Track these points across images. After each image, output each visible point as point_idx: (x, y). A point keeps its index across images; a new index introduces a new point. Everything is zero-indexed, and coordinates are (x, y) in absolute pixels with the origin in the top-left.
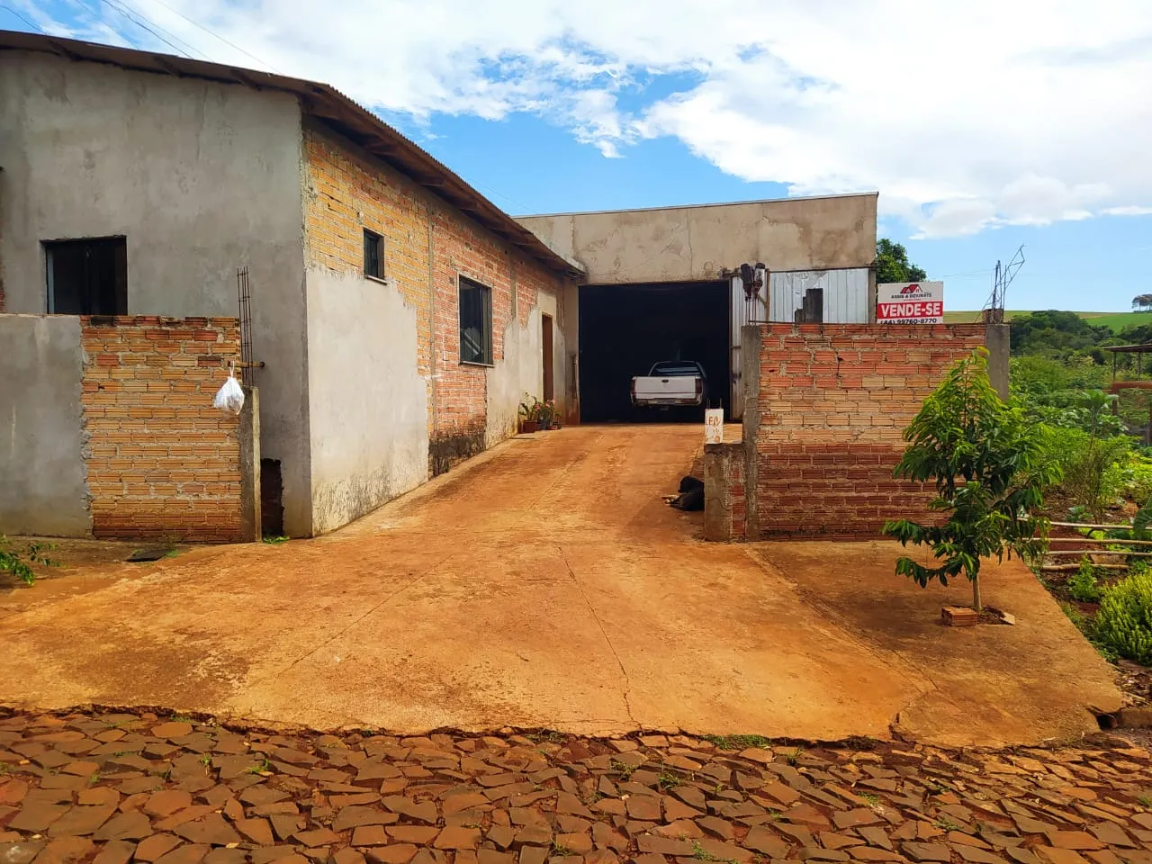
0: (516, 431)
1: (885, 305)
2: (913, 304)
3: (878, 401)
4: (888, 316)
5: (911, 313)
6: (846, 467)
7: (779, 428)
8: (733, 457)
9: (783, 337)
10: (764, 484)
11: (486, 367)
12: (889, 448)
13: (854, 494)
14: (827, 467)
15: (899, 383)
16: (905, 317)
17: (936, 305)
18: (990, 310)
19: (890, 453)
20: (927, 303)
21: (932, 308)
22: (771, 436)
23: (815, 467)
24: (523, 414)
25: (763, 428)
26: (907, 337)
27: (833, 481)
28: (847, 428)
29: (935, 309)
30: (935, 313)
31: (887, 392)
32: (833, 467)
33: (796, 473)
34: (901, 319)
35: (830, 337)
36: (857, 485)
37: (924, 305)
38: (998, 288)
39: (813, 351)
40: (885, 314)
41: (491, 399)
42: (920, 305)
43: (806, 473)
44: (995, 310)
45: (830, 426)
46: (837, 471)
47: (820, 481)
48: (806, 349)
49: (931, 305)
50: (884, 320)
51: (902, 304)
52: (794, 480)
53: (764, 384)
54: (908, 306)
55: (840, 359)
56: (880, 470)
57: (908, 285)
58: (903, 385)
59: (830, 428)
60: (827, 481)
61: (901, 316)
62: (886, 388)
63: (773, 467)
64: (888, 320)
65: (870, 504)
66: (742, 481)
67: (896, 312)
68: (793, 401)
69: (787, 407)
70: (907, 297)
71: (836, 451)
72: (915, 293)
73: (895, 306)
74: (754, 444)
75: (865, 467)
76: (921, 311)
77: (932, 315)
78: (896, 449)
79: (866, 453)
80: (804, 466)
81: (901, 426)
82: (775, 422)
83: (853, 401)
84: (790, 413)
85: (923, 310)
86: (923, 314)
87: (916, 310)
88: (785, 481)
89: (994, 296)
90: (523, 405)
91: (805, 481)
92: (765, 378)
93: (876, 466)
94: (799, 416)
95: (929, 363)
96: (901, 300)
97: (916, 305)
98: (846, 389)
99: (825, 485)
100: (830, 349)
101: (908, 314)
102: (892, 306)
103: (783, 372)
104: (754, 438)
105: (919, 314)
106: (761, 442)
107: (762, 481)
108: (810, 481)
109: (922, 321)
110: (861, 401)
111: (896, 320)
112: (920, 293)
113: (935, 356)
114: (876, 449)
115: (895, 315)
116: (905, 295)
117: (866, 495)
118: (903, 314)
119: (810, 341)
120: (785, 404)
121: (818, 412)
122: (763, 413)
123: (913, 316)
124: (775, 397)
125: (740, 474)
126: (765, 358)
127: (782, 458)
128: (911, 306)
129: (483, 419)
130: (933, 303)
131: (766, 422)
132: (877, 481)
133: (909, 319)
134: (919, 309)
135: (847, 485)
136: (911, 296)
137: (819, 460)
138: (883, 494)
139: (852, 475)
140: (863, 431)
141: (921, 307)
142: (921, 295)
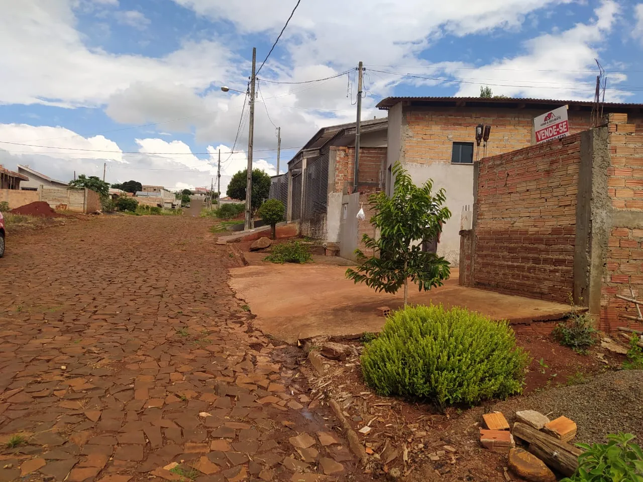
1: (539, 132)
2: (552, 127)
3: (524, 200)
5: (552, 134)
6: (508, 245)
8: (468, 238)
9: (487, 166)
10: (477, 254)
12: (526, 232)
13: (510, 263)
14: (500, 245)
15: (533, 186)
16: (550, 137)
17: (564, 124)
19: (527, 236)
20: (559, 124)
21: (562, 126)
22: (481, 226)
23: (496, 245)
25: (478, 220)
26: (538, 153)
27: (502, 254)
28: (509, 219)
29: (564, 127)
30: (564, 130)
31: (528, 193)
32: (502, 245)
33: (488, 248)
34: (547, 140)
35: (504, 161)
36: (512, 257)
37: (557, 126)
40: (540, 138)
42: (555, 127)
43: (492, 249)
45: (503, 218)
46: (504, 247)
47: (497, 254)
48: (495, 170)
50: (540, 143)
51: (546, 129)
52: (487, 252)
53: (479, 194)
54: (549, 129)
55: (508, 174)
56: (522, 247)
57: (546, 114)
58: (535, 187)
59: (503, 220)
60: (500, 254)
61: (547, 138)
62: (527, 190)
63: (481, 244)
64: (542, 142)
65: (518, 270)
66: (470, 252)
67: (544, 136)
68: (489, 203)
69: (487, 208)
70: (548, 123)
71: (504, 234)
72: (551, 119)
73: (543, 131)
74: (475, 231)
75: (516, 245)
77: (563, 132)
78: (530, 233)
79: (517, 236)
80: (491, 244)
81: (533, 216)
82: (482, 216)
83: (513, 201)
84: (488, 211)
85: (558, 129)
86: (558, 133)
87: (554, 131)
88: (484, 252)
91: (491, 253)
92: (480, 191)
93: (521, 245)
94: (491, 213)
95: (548, 168)
96: (545, 126)
97: (554, 127)
98: (510, 193)
99: (499, 257)
100: (504, 169)
103: (486, 186)
104: (474, 226)
105: (556, 133)
106: (477, 230)
107: (477, 252)
108: (494, 253)
109: (559, 137)
110: (516, 200)
111: (545, 141)
113: (552, 163)
114: (521, 233)
115: (544, 138)
116: (546, 122)
117: (515, 264)
118: (548, 136)
119: (497, 165)
120: (486, 206)
121: (498, 210)
122: (479, 212)
123: (553, 136)
124: (483, 202)
125: (470, 248)
126: (480, 179)
127: (484, 239)
128: (551, 129)
130: (562, 123)
131: (479, 217)
132: (521, 255)
133: (551, 138)
134: (556, 130)
135: (507, 257)
136: (550, 122)
137: (498, 240)
138: (523, 264)
139: (511, 250)
140: (515, 221)
141: (556, 128)
142: (555, 119)
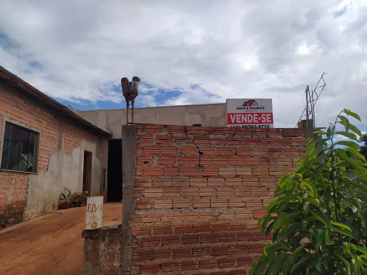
0: (56, 208)
1: (233, 114)
2: (252, 114)
3: (232, 187)
4: (235, 123)
5: (251, 121)
6: (209, 245)
7: (152, 212)
8: (110, 241)
9: (155, 136)
10: (137, 266)
11: (29, 174)
12: (243, 226)
14: (193, 246)
15: (247, 172)
16: (248, 123)
17: (267, 115)
18: (304, 121)
19: (245, 231)
20: (262, 114)
21: (266, 117)
22: (145, 220)
23: (184, 247)
24: (62, 199)
25: (138, 212)
26: (250, 137)
27: (199, 259)
28: (209, 210)
29: (268, 118)
30: (268, 121)
31: (239, 179)
32: (198, 245)
33: (166, 253)
34: (245, 125)
35: (192, 136)
36: (219, 262)
37: (260, 115)
38: (309, 104)
39: (179, 147)
40: (233, 121)
41: (32, 192)
42: (257, 115)
43: (177, 253)
44: (309, 120)
45: (195, 208)
46: (202, 249)
47: (189, 259)
48: (173, 144)
49: (264, 115)
50: (233, 125)
51: (244, 114)
52: (165, 260)
53: (138, 173)
54: (249, 115)
55: (201, 153)
56: (237, 246)
57: (247, 100)
58: (250, 173)
59: (195, 211)
60: (194, 259)
61: (244, 123)
62: (237, 176)
63: (146, 249)
64: (236, 125)
66: (117, 264)
67: (241, 120)
68: (164, 188)
69: (158, 193)
70: (247, 109)
71: (201, 231)
72: (253, 106)
73: (240, 115)
74: (130, 228)
75: (225, 244)
76: (258, 120)
77: (266, 123)
78: (249, 227)
79: (226, 232)
80: (173, 246)
81: (251, 207)
82: (149, 206)
83: (212, 187)
84: (161, 198)
85: (260, 119)
86: (260, 122)
87: (255, 119)
88: (158, 261)
89: (307, 109)
90: (63, 194)
91: (174, 261)
92: (139, 168)
93: (234, 243)
94: (169, 201)
95: (267, 156)
96: (243, 111)
97: (255, 115)
98: (207, 177)
99: (193, 263)
100: (192, 145)
101: (249, 121)
102: (238, 115)
103: (155, 163)
104: (129, 221)
105: (257, 121)
106: (135, 226)
107: (137, 263)
108: (180, 260)
109: (260, 126)
110: (219, 187)
111: (241, 125)
112: (256, 106)
113: (272, 151)
114: (233, 228)
115: (240, 122)
116: (246, 107)
117: (227, 270)
118: (246, 122)
119: (177, 139)
120: (157, 190)
121: (185, 197)
122: (138, 199)
123: (253, 123)
124: (149, 185)
125: (116, 258)
126: (140, 151)
127: (155, 240)
128: (251, 115)
129: (23, 204)
130: (266, 114)
131: (140, 206)
132: (236, 256)
133: (251, 125)
134: (257, 118)
135: (211, 262)
136: (250, 108)
137: (187, 239)
138: (242, 268)
139: (215, 252)
140: (222, 212)
141: (258, 117)
142: (257, 108)
